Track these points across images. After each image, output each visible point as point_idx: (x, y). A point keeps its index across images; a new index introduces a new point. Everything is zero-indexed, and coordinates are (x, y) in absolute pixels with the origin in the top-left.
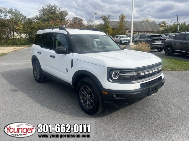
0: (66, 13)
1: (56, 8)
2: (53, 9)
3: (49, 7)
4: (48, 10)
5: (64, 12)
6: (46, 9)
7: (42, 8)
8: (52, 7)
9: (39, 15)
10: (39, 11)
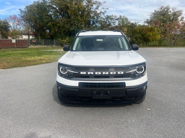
0: (181, 13)
1: (169, 9)
2: (166, 10)
3: (162, 9)
4: (160, 12)
5: (178, 11)
6: (158, 11)
7: (154, 11)
8: (165, 8)
9: (150, 19)
10: (150, 15)
